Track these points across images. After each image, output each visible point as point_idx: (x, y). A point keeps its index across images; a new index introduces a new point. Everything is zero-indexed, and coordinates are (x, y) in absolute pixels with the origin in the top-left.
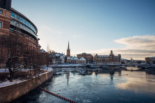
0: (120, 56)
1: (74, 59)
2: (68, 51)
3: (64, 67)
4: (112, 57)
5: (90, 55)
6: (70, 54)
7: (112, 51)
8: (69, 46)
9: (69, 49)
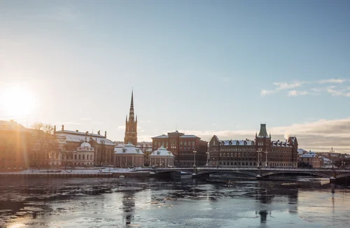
0: (293, 142)
1: (127, 152)
2: (131, 125)
3: (78, 176)
4: (264, 148)
5: (196, 139)
6: (135, 135)
7: (263, 126)
8: (132, 109)
9: (132, 118)
